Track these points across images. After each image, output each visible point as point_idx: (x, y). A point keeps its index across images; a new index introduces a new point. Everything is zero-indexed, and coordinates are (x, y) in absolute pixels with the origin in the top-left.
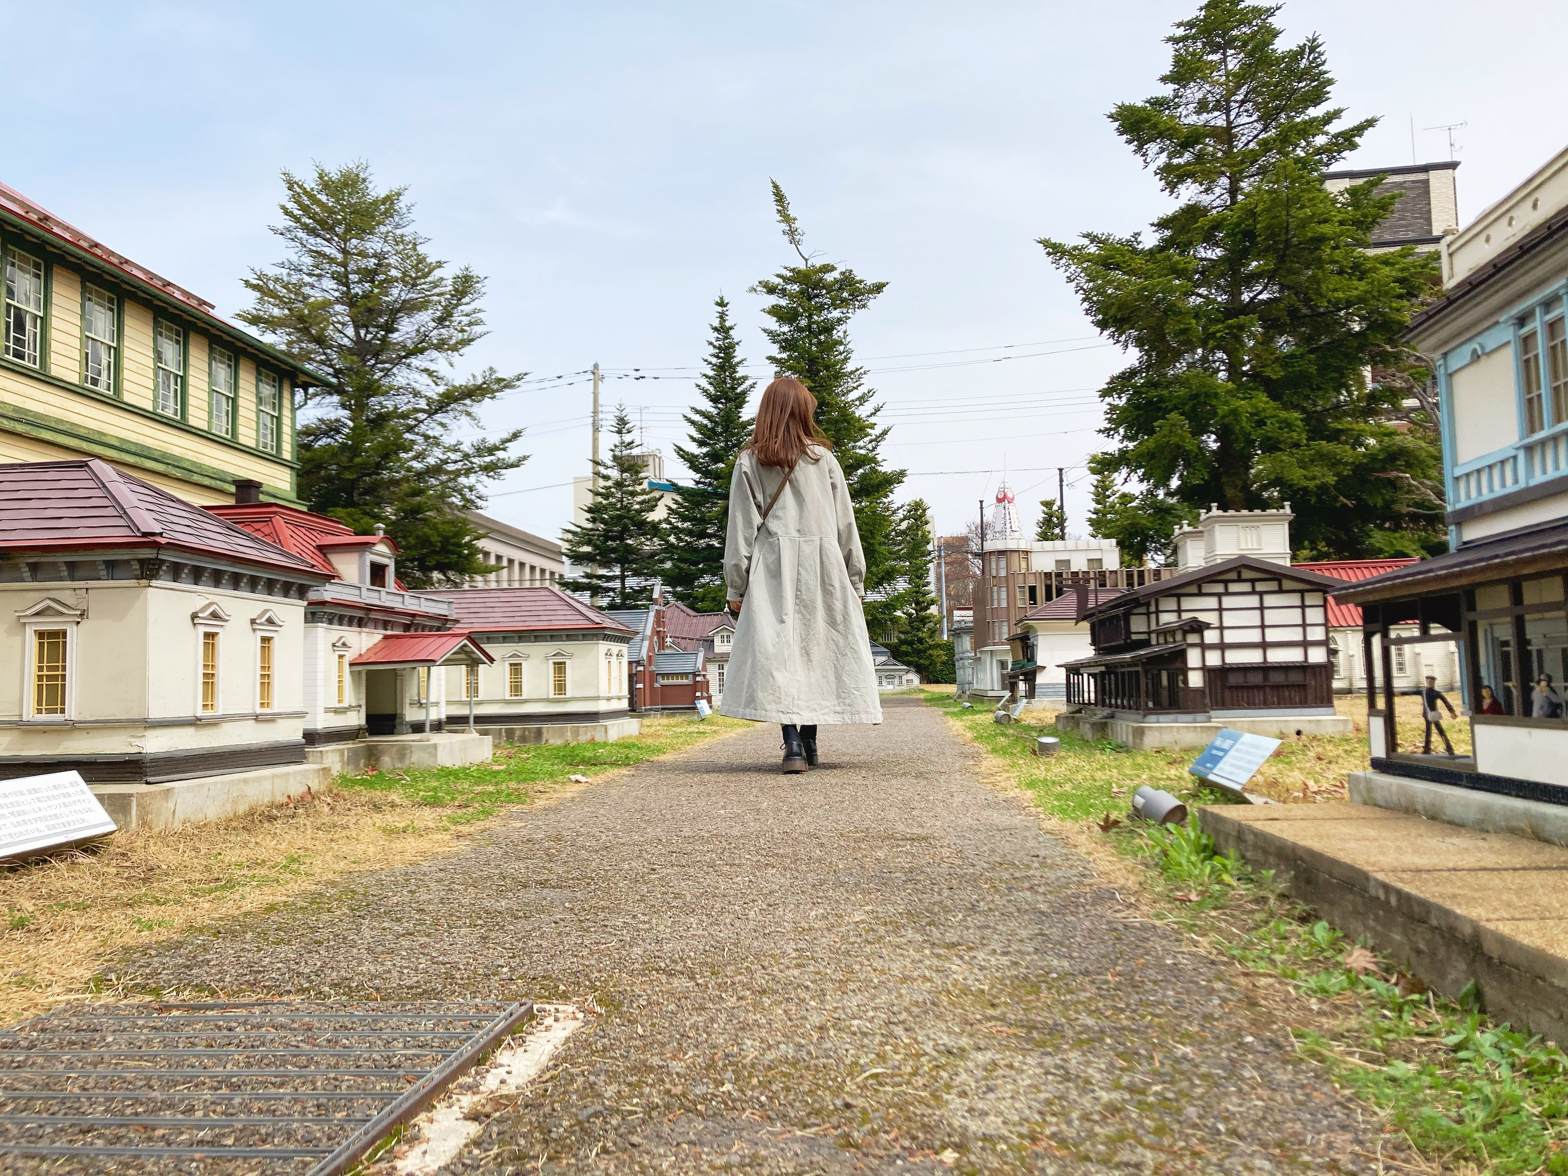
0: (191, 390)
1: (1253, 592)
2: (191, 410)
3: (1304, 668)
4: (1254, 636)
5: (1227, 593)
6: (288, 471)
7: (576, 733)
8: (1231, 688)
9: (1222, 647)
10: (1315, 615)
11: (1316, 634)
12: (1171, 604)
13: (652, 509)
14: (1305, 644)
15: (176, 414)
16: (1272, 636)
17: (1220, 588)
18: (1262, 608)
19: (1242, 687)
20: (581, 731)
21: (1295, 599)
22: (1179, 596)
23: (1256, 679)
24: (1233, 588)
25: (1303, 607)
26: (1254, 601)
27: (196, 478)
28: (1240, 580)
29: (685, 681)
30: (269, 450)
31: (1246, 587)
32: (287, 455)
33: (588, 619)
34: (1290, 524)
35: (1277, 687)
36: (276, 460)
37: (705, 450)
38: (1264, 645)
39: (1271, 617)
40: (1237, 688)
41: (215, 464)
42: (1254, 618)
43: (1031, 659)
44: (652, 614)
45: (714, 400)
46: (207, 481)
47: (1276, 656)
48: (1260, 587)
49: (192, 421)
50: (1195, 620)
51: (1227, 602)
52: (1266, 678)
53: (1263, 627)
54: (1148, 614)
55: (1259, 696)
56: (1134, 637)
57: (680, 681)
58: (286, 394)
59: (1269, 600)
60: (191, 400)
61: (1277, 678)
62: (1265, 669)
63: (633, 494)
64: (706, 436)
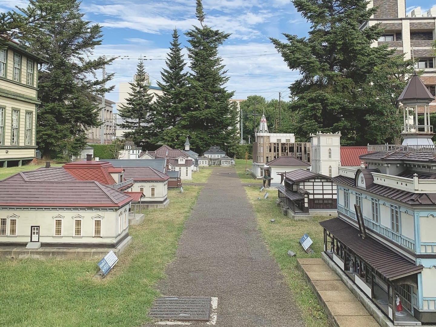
0: (8, 68)
1: (321, 182)
2: (8, 74)
3: (332, 199)
4: (321, 192)
5: (315, 182)
6: (35, 91)
7: (157, 206)
8: (315, 204)
9: (314, 194)
10: (335, 187)
11: (335, 192)
12: (302, 184)
13: (150, 101)
14: (332, 194)
15: (3, 76)
16: (325, 192)
17: (313, 180)
18: (323, 185)
19: (318, 204)
20: (158, 206)
21: (330, 184)
22: (304, 182)
23: (321, 202)
24: (316, 180)
25: (332, 185)
26: (321, 184)
27: (9, 96)
28: (318, 179)
29: (175, 180)
30: (29, 84)
31: (319, 180)
32: (35, 86)
33: (160, 177)
34: (340, 137)
35: (326, 204)
36: (32, 88)
37: (168, 84)
38: (323, 194)
39: (325, 188)
40: (317, 204)
41: (14, 91)
42: (321, 188)
43: (269, 175)
44: (166, 160)
45: (171, 68)
46: (13, 97)
47: (326, 197)
48: (322, 181)
49: (8, 78)
50: (307, 192)
51: (315, 184)
52: (323, 202)
53: (323, 190)
54: (297, 185)
55: (322, 206)
56: (294, 190)
57: (173, 180)
58: (35, 66)
59: (324, 184)
60: (8, 71)
61: (326, 202)
62: (323, 199)
63: (144, 96)
64: (168, 79)
